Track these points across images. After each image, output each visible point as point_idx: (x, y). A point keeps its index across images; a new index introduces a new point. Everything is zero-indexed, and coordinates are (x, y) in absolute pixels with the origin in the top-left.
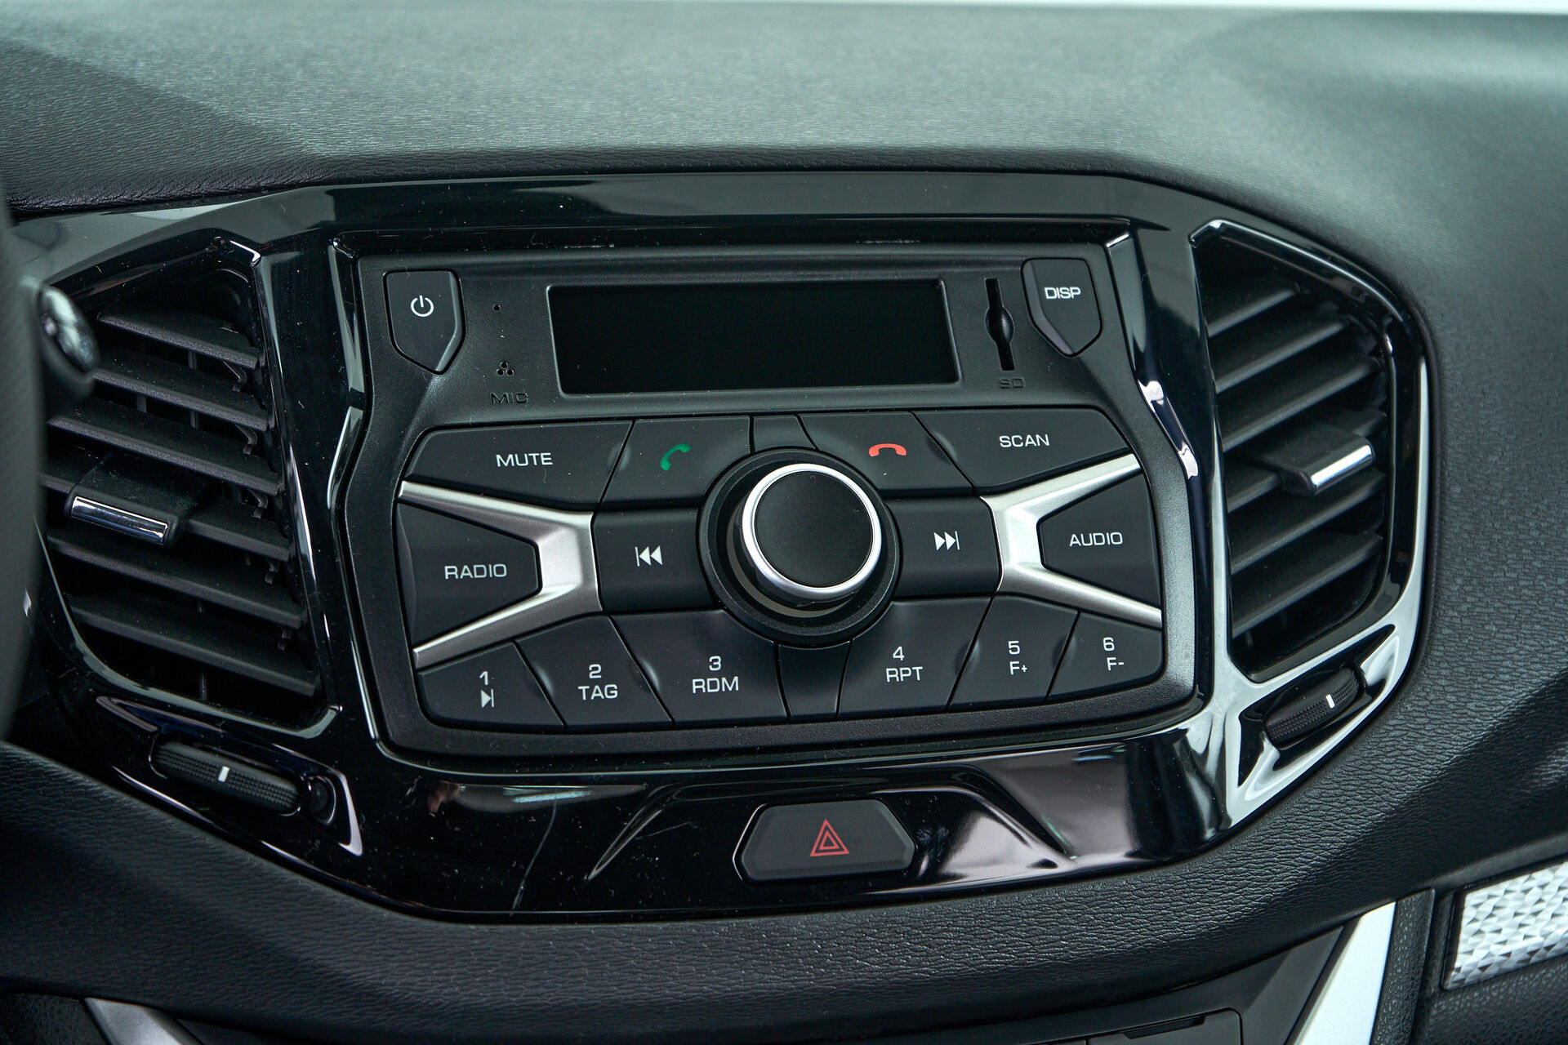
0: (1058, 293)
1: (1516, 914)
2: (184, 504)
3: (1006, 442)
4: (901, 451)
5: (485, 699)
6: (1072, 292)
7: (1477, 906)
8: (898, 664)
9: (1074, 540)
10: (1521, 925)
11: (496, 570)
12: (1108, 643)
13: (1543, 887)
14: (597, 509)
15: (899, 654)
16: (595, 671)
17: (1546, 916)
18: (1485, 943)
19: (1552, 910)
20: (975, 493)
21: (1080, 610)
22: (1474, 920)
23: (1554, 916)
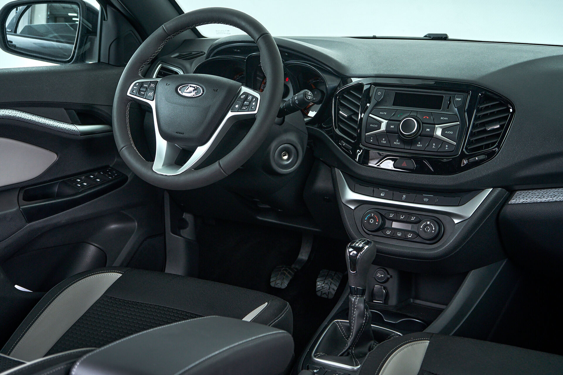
0: (458, 99)
1: (523, 196)
2: (352, 113)
3: (442, 118)
4: (428, 118)
5: (371, 141)
6: (460, 99)
7: (518, 193)
8: (419, 144)
9: (446, 132)
10: (523, 197)
11: (376, 126)
12: (447, 146)
13: (529, 193)
14: (389, 120)
15: (419, 143)
16: (384, 139)
17: (528, 197)
18: (517, 199)
19: (529, 196)
20: (435, 124)
21: (444, 141)
22: (517, 195)
23: (529, 197)
